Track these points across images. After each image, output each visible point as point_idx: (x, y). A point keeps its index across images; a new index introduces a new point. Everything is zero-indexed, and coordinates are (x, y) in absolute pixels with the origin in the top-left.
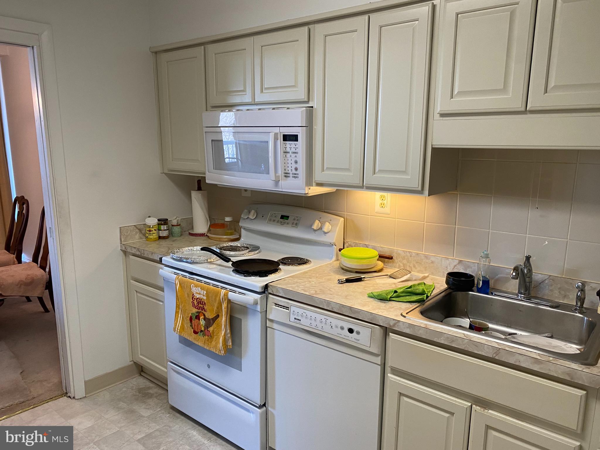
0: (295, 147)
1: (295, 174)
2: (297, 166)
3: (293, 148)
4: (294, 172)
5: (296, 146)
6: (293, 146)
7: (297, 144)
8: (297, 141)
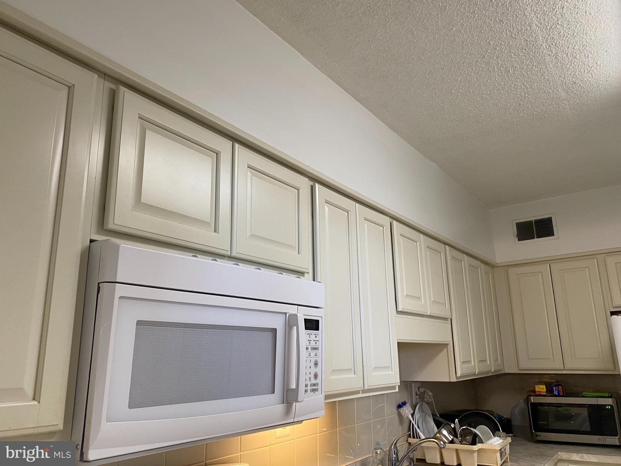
0: (316, 339)
1: (314, 385)
2: (318, 370)
3: (312, 341)
4: (313, 381)
5: (316, 337)
6: (313, 337)
7: (317, 335)
8: (318, 330)
